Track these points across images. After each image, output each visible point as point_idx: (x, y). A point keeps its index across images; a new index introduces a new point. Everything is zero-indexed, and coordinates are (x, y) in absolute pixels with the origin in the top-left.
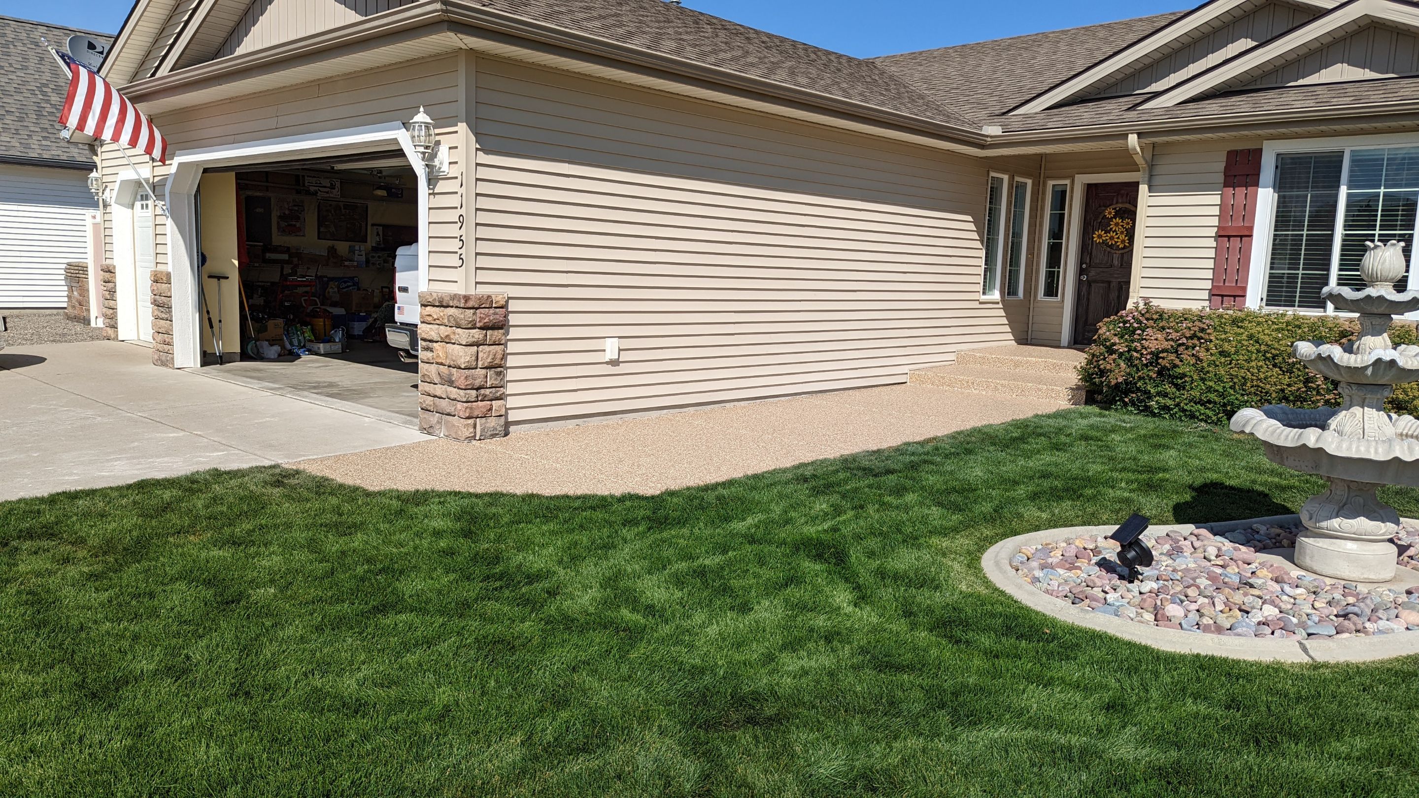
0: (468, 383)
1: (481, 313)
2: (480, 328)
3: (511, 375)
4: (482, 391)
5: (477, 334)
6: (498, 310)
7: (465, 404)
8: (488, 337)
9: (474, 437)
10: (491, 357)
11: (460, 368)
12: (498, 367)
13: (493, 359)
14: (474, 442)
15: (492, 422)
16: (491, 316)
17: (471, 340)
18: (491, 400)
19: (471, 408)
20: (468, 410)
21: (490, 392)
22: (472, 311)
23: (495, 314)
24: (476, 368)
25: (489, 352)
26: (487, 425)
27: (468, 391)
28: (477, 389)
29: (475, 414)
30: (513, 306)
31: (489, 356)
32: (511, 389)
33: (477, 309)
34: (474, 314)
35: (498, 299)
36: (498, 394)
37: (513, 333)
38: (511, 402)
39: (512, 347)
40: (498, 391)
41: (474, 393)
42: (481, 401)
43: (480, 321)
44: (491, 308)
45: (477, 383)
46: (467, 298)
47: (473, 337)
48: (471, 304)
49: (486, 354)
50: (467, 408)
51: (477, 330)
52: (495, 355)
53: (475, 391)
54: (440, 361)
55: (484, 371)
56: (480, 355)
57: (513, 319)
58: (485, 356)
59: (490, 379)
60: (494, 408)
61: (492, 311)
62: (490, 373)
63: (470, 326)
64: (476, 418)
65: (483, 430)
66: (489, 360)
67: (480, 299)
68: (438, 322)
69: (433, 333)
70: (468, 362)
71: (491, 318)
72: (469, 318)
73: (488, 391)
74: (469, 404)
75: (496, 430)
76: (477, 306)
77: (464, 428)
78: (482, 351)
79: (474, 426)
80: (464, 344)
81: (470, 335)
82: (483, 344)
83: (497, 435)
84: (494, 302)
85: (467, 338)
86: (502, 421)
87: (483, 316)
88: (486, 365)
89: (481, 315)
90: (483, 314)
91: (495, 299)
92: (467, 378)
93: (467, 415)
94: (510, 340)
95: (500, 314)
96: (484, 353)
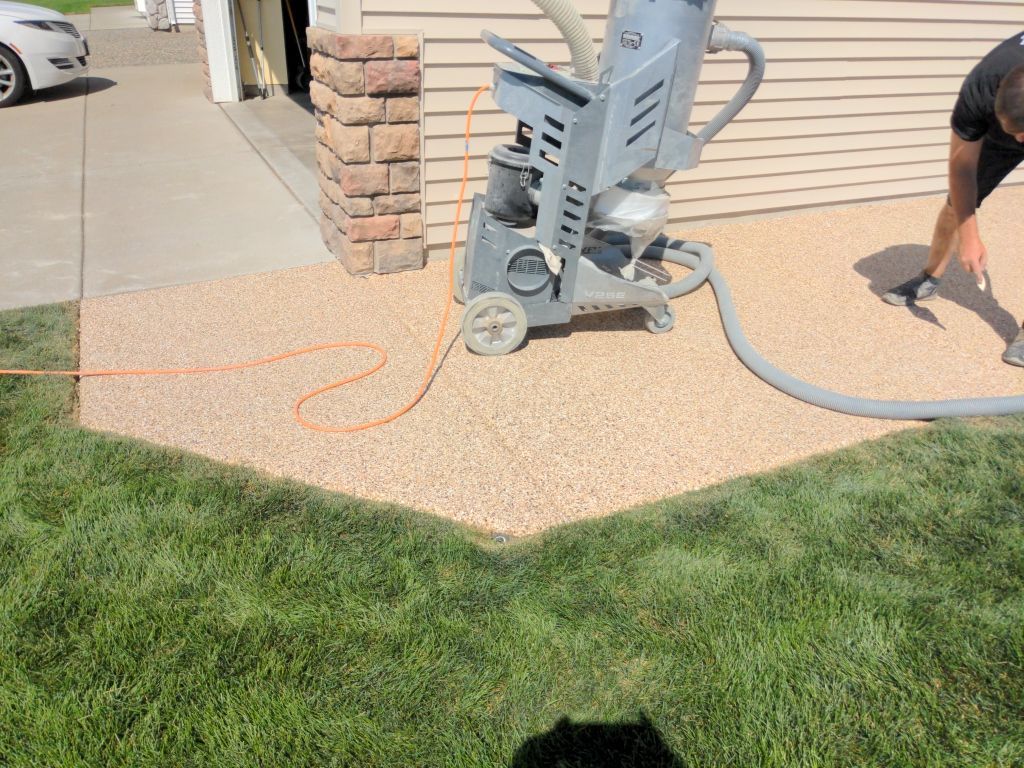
0: (355, 186)
1: (371, 69)
2: (372, 95)
3: (430, 172)
4: (381, 199)
5: (367, 106)
6: (403, 63)
7: (351, 220)
8: (388, 110)
9: (371, 270)
10: (393, 144)
11: (343, 161)
12: (406, 160)
13: (397, 147)
14: (372, 278)
15: (399, 248)
16: (392, 74)
17: (356, 116)
18: (399, 213)
19: (362, 227)
20: (357, 230)
21: (396, 201)
22: (355, 65)
23: (398, 70)
24: (368, 162)
25: (390, 135)
26: (393, 252)
27: (356, 200)
28: (373, 196)
29: (371, 235)
30: (431, 54)
31: (390, 142)
32: (431, 194)
33: (365, 61)
34: (359, 70)
35: (403, 43)
36: (409, 205)
37: (430, 102)
38: (432, 215)
39: (431, 126)
40: (411, 199)
41: (367, 202)
42: (380, 215)
43: (370, 84)
44: (391, 59)
45: (370, 189)
46: (344, 43)
47: (359, 110)
48: (351, 53)
49: (386, 139)
50: (354, 226)
51: (366, 98)
52: (400, 141)
53: (368, 200)
54: (329, 144)
55: (384, 167)
56: (376, 140)
57: (430, 79)
58: (383, 142)
59: (395, 180)
60: (402, 226)
61: (391, 65)
62: (395, 169)
63: (352, 91)
64: (374, 241)
65: (385, 259)
66: (390, 149)
67: (368, 43)
68: (324, 80)
69: (318, 99)
70: (352, 152)
71: (390, 78)
72: (350, 76)
73: (390, 200)
74: (358, 220)
75: (406, 259)
76: (364, 56)
77: (354, 256)
78: (377, 134)
79: (371, 253)
80: (344, 122)
81: (354, 107)
82: (379, 123)
83: (409, 266)
84: (396, 48)
85: (349, 113)
86: (417, 245)
87: (376, 74)
88: (386, 157)
89: (373, 73)
90: (376, 70)
91: (398, 43)
92: (352, 178)
93: (356, 237)
94: (427, 114)
95: (402, 70)
96: (382, 137)
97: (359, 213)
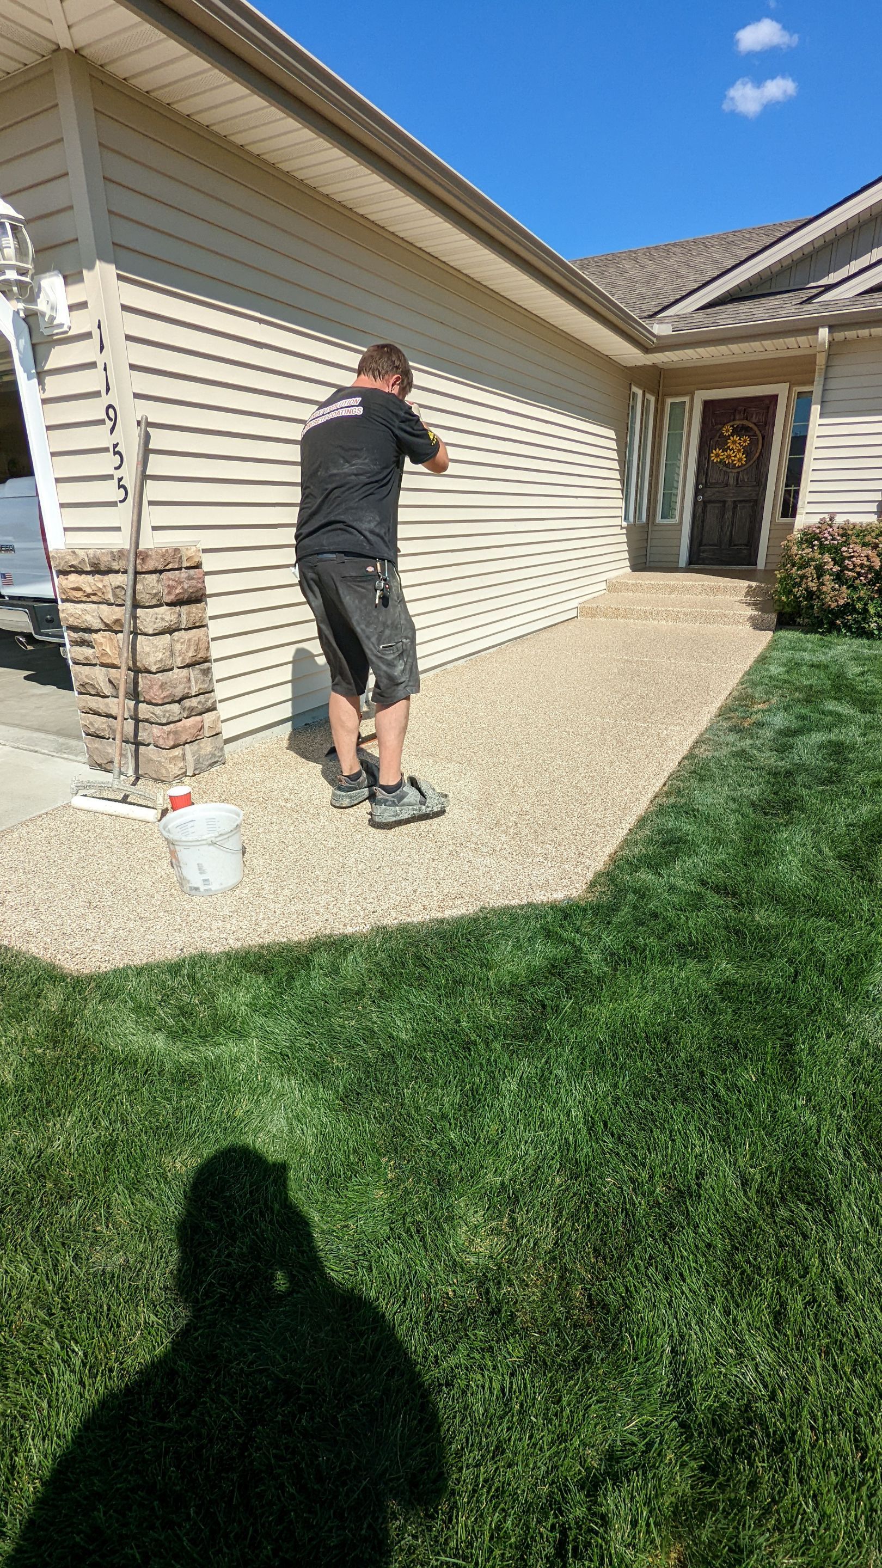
0: (165, 694)
1: (169, 579)
2: (168, 604)
3: (219, 670)
4: (187, 703)
5: (167, 615)
6: (192, 572)
7: (165, 728)
8: (183, 617)
9: (184, 774)
10: (193, 648)
11: (149, 672)
12: (200, 662)
13: (196, 651)
14: (186, 780)
15: (206, 747)
16: (183, 582)
17: (161, 625)
18: (201, 714)
19: (175, 733)
20: (171, 736)
21: (199, 703)
22: (154, 576)
23: (190, 578)
24: (173, 669)
25: (189, 640)
26: (202, 752)
27: (167, 707)
28: (179, 701)
29: (184, 738)
30: (209, 563)
31: (189, 647)
32: (221, 691)
33: (161, 572)
34: (158, 581)
35: (190, 553)
36: (209, 704)
37: (213, 607)
38: (224, 710)
39: (215, 628)
40: (209, 698)
41: (176, 707)
42: (187, 717)
43: (169, 593)
44: (182, 568)
45: (178, 693)
46: (144, 556)
47: (162, 619)
48: (151, 565)
49: (185, 644)
50: (169, 733)
51: (165, 607)
52: (197, 645)
53: (176, 705)
54: (109, 661)
55: (185, 671)
56: (177, 647)
57: (211, 585)
58: (184, 647)
59: (196, 682)
60: (206, 726)
61: (183, 574)
62: (194, 672)
63: (154, 602)
64: (184, 745)
65: (197, 762)
66: (190, 654)
67: (163, 556)
68: (94, 598)
69: (88, 618)
70: (161, 661)
71: (184, 586)
72: (153, 588)
73: (194, 702)
74: (172, 725)
75: (214, 755)
76: (161, 567)
77: (170, 763)
78: (178, 641)
79: (184, 757)
80: (151, 632)
81: (159, 616)
82: (178, 630)
83: (216, 762)
84: (184, 559)
85: (155, 623)
86: (219, 741)
87: (174, 583)
88: (188, 661)
89: (171, 582)
90: (174, 580)
91: (185, 554)
92: (162, 686)
93: (172, 743)
94: (211, 618)
95: (193, 579)
96: (182, 643)
97: (171, 719)
